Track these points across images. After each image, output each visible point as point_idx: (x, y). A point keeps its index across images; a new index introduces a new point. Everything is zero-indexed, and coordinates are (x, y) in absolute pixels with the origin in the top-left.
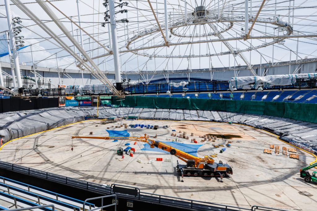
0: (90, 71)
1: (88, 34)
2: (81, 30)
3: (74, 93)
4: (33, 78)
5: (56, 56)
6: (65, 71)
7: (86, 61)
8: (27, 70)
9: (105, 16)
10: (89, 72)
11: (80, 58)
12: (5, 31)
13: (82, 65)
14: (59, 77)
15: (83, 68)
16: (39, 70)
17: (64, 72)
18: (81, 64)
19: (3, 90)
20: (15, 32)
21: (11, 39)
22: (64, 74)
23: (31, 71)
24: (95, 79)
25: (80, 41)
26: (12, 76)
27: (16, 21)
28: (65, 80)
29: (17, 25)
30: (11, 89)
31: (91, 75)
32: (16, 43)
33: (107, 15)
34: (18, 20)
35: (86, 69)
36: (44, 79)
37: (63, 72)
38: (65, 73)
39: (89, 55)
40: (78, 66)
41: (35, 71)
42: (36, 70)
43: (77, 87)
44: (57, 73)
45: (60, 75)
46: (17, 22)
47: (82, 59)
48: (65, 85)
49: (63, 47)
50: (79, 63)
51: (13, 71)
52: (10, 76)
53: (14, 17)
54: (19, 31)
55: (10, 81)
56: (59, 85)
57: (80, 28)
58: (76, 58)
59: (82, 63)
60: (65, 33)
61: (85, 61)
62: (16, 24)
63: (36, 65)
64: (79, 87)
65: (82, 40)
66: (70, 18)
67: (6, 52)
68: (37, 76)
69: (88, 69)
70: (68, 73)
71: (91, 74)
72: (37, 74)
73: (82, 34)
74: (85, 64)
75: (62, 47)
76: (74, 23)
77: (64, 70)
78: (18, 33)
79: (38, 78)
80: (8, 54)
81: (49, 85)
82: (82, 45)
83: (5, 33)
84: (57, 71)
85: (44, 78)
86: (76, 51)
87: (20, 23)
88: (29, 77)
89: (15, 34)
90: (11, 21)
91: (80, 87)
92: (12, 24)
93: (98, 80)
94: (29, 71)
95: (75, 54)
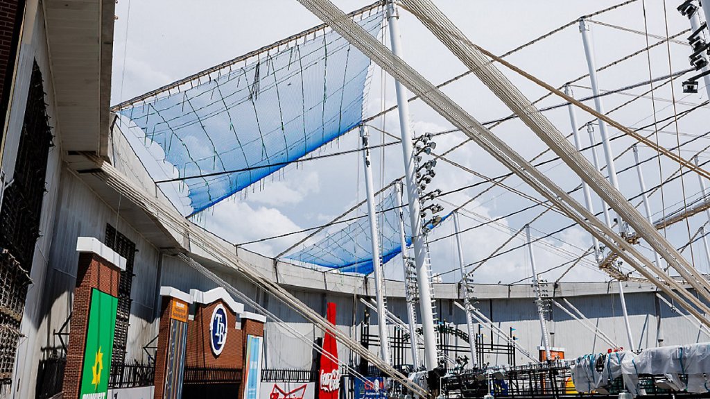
0: (652, 280)
1: (627, 132)
2: (605, 123)
3: (604, 387)
4: (462, 328)
5: (528, 237)
6: (560, 292)
7: (634, 240)
8: (446, 300)
9: (692, 52)
10: (647, 287)
11: (607, 231)
12: (394, 183)
13: (620, 259)
14: (542, 315)
15: (625, 272)
16: (479, 297)
17: (557, 295)
18: (615, 254)
19: (389, 379)
20: (419, 183)
21: (411, 204)
22: (557, 303)
23: (456, 303)
24: (680, 315)
25: (601, 163)
26: (407, 326)
27: (423, 146)
28: (560, 327)
29: (425, 158)
30: (407, 375)
31: (657, 298)
32: (422, 216)
33: (698, 45)
34: (426, 143)
35: (637, 275)
36: (494, 330)
37: (551, 295)
38: (560, 299)
39: (641, 210)
40: (605, 265)
41: (466, 300)
42: (471, 296)
43: (614, 362)
44: (533, 300)
45: (544, 308)
46: (424, 150)
47: (617, 230)
48: (562, 349)
49: (550, 199)
50: (607, 250)
51: (411, 310)
52: (403, 326)
53: (418, 136)
54: (429, 177)
55: (402, 343)
56: (542, 348)
57: (601, 118)
58: (594, 234)
59: (620, 250)
60: (552, 145)
61: (627, 240)
62: (422, 154)
63: (471, 278)
64: (623, 362)
65: (611, 158)
66: (563, 90)
67: (396, 246)
68: (475, 321)
69: (645, 274)
70: (568, 298)
71: (655, 292)
72: (472, 311)
73: (608, 137)
74: (632, 251)
75: (544, 199)
76: (578, 104)
77: (556, 286)
78: (428, 181)
79: (476, 325)
80: (399, 251)
81: (511, 350)
82: (610, 176)
83: (393, 187)
84: (533, 295)
85: (493, 324)
86: (594, 203)
87: (432, 151)
88: (452, 325)
89: (419, 188)
90: (411, 150)
91: (627, 362)
92: (413, 159)
93: (691, 318)
94: (451, 301)
95: (588, 216)
